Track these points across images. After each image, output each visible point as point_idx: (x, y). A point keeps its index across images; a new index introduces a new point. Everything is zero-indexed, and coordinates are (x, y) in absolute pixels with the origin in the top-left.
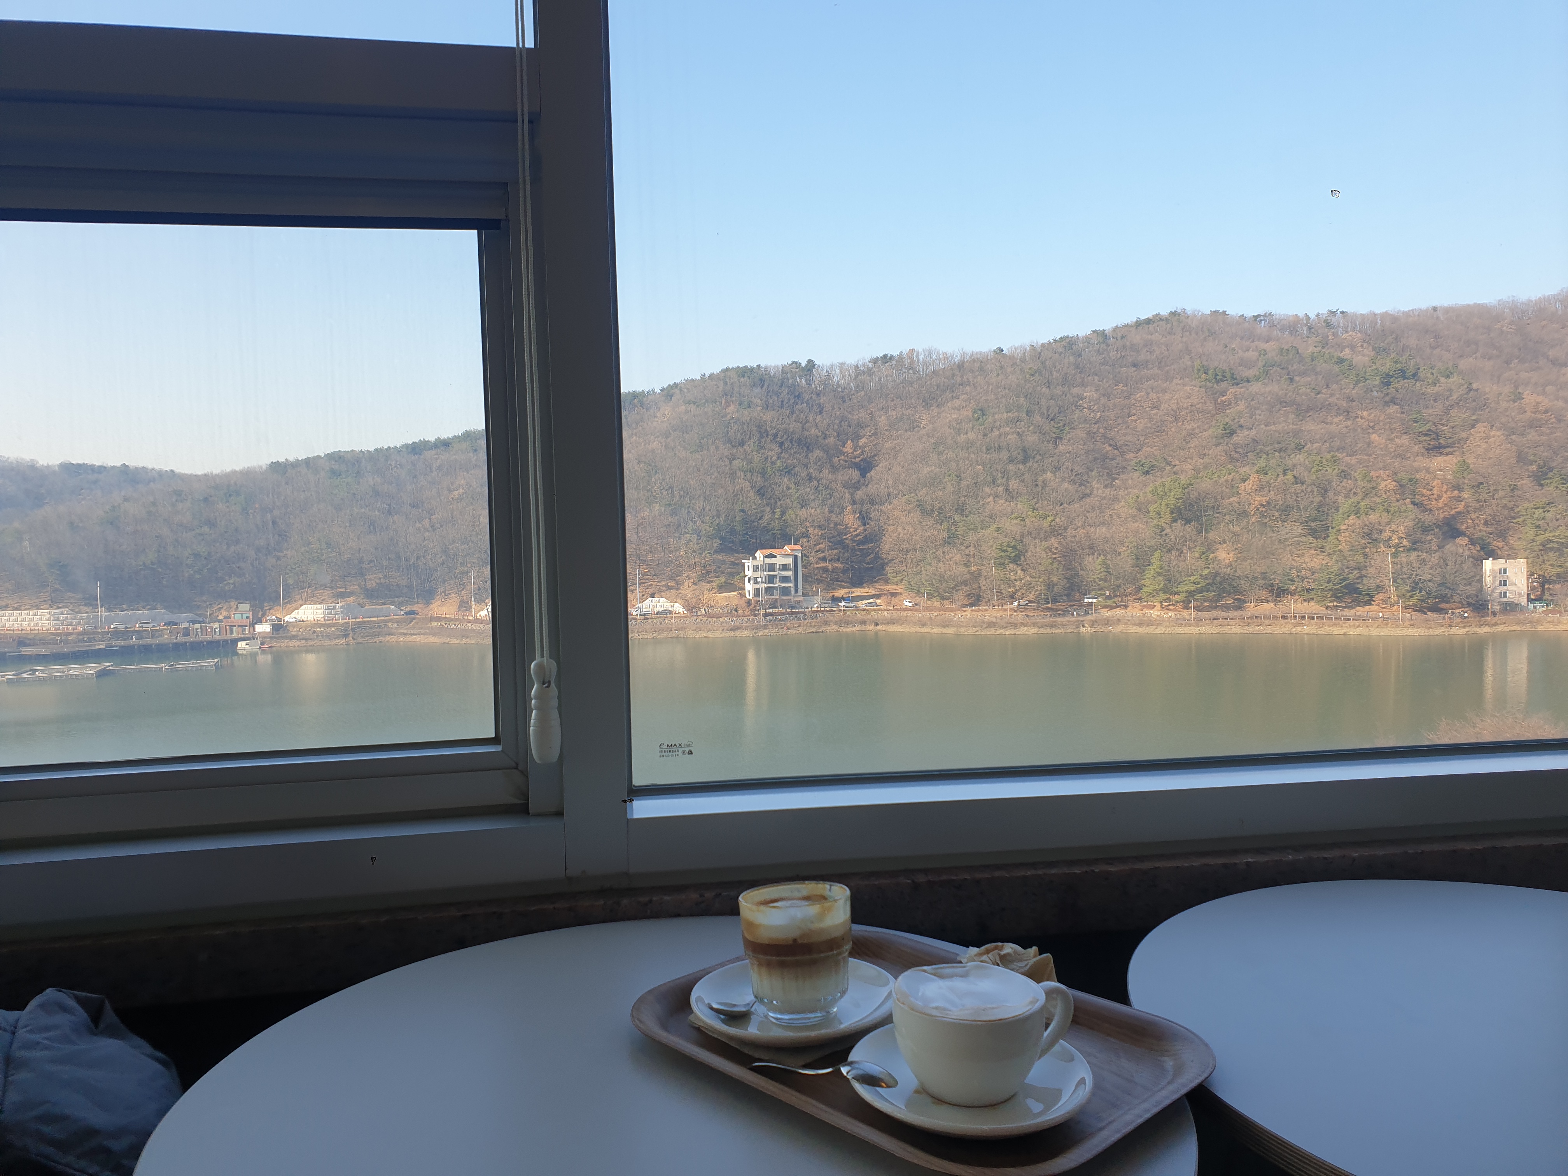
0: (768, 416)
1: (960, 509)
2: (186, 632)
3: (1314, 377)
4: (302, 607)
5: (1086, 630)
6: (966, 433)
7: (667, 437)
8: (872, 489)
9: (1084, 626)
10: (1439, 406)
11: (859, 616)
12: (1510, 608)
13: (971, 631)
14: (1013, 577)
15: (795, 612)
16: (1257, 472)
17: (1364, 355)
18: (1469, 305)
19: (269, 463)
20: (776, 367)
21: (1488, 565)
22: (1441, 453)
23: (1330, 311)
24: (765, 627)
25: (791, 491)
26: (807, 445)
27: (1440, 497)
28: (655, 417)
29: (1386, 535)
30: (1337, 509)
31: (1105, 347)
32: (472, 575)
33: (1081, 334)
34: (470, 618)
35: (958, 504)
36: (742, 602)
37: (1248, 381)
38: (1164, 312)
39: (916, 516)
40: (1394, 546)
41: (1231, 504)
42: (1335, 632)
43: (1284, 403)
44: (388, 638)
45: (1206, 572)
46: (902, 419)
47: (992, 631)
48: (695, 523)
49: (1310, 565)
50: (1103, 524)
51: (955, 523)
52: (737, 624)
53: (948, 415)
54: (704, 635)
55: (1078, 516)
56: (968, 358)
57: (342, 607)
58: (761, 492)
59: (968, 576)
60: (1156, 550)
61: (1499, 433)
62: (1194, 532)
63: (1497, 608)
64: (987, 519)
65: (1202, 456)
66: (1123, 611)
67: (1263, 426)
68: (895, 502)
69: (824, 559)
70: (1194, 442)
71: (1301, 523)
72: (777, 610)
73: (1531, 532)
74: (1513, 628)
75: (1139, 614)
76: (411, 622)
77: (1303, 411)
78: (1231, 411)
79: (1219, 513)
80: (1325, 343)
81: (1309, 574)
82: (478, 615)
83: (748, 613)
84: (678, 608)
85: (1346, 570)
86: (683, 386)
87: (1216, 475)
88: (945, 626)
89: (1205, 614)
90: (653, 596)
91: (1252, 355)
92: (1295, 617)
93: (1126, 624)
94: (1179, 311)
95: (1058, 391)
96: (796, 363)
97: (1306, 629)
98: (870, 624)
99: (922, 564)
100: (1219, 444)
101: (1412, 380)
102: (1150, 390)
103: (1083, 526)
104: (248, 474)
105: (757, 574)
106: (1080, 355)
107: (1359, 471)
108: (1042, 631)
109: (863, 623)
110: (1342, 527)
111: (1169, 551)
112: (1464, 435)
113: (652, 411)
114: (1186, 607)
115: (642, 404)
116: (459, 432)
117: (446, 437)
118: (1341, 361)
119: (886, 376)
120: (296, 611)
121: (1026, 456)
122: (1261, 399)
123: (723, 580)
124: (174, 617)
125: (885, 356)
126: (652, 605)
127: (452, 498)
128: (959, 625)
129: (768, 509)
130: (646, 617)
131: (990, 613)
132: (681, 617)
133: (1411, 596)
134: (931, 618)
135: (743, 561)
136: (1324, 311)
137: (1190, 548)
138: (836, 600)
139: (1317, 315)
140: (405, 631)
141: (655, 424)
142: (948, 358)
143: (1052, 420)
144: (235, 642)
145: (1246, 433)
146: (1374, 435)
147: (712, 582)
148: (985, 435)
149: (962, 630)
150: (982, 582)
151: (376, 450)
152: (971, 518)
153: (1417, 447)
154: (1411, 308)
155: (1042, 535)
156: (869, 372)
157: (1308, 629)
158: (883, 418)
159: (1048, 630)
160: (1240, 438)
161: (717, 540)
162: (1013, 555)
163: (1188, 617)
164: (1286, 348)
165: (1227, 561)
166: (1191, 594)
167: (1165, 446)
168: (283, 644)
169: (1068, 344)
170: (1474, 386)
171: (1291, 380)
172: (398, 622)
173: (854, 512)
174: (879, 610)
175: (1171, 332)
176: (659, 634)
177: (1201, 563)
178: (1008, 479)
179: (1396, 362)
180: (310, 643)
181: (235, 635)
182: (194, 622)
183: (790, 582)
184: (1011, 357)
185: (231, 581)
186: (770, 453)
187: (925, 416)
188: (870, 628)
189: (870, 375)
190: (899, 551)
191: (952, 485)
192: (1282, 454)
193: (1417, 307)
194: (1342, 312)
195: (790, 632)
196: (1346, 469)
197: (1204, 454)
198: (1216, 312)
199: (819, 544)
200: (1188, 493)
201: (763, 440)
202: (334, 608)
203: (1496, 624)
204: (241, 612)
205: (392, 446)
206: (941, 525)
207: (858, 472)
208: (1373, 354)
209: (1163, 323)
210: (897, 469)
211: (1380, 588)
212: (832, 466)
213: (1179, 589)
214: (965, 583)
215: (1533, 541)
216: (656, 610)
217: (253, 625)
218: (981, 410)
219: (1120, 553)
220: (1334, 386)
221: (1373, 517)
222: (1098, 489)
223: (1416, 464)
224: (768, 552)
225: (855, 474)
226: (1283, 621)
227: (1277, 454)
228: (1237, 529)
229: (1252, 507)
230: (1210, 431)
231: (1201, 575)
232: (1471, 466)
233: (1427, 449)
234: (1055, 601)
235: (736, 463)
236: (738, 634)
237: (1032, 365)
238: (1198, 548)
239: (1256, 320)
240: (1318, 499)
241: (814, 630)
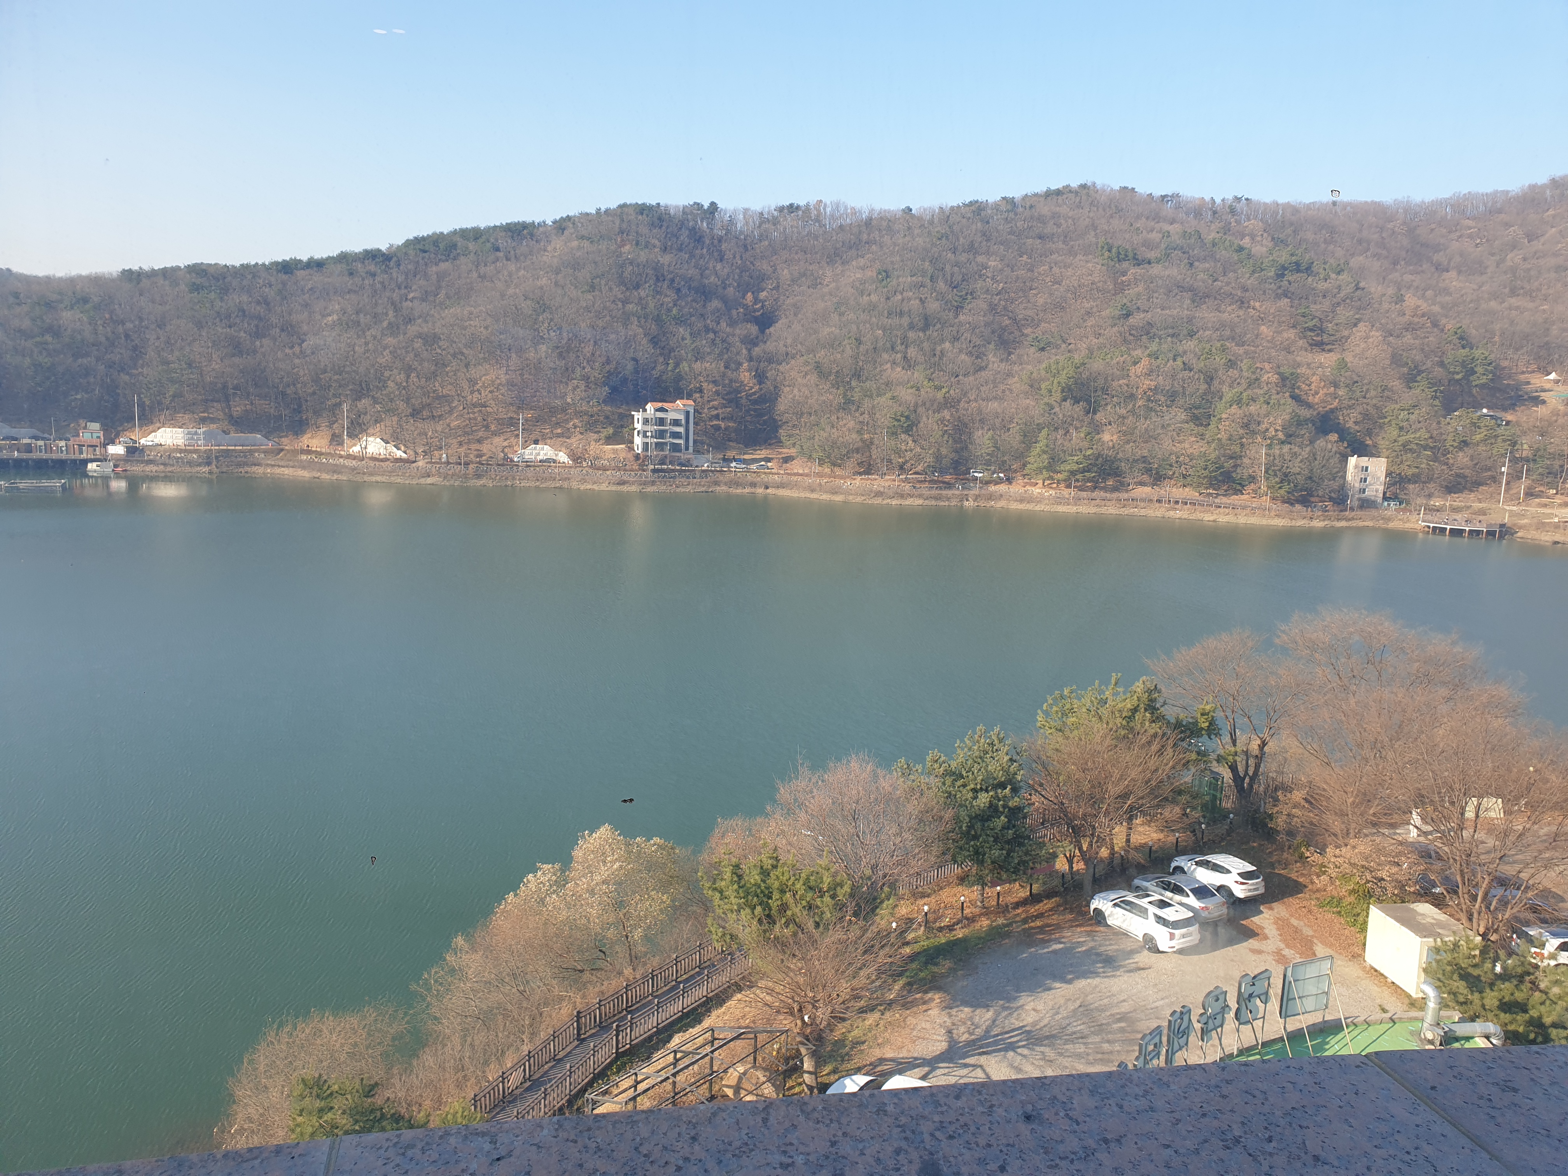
0: (666, 259)
1: (857, 375)
2: (28, 449)
3: (1213, 264)
4: (160, 430)
5: (969, 504)
6: (869, 295)
7: (557, 274)
8: (770, 346)
9: (967, 500)
10: (1326, 304)
11: (750, 478)
12: (1366, 504)
13: (859, 499)
14: (904, 448)
15: (686, 470)
16: (1149, 355)
17: (1262, 245)
18: (1366, 202)
19: (120, 270)
20: (677, 207)
21: (1353, 461)
22: (1323, 350)
23: (1236, 197)
24: (653, 483)
25: (686, 342)
26: (705, 293)
27: (1317, 393)
28: (545, 250)
29: (1263, 426)
30: (1221, 398)
31: (1013, 217)
32: (345, 407)
33: (991, 200)
34: (342, 453)
35: (856, 368)
36: (630, 455)
37: (1149, 263)
38: (1074, 184)
39: (813, 378)
40: (1269, 438)
41: (1120, 386)
42: (1206, 519)
43: (1181, 288)
44: (255, 469)
45: (1089, 452)
46: (805, 275)
47: (878, 501)
48: (584, 368)
49: (1190, 451)
50: (995, 398)
51: (852, 389)
52: (624, 478)
53: (852, 274)
54: (589, 487)
55: (972, 389)
56: (876, 215)
57: (204, 433)
58: (654, 341)
59: (860, 444)
60: (1044, 428)
61: (1378, 334)
62: (1082, 413)
63: (1356, 503)
64: (883, 387)
65: (1098, 335)
66: (1006, 487)
67: (1159, 310)
68: (793, 362)
69: (717, 417)
70: (1091, 322)
71: (1185, 410)
72: (666, 467)
73: (1395, 433)
74: (1366, 524)
75: (1022, 490)
76: (279, 454)
77: (1199, 297)
78: (1131, 292)
79: (1108, 394)
80: (1226, 229)
81: (1187, 460)
82: (351, 451)
83: (636, 467)
84: (563, 457)
85: (1222, 459)
86: (577, 220)
87: (1109, 356)
88: (834, 492)
89: (1084, 494)
90: (536, 442)
91: (1155, 236)
92: (1170, 501)
93: (1008, 500)
94: (1089, 184)
95: (963, 257)
96: (698, 204)
97: (1178, 514)
98: (760, 487)
99: (816, 428)
100: (1115, 325)
101: (1305, 274)
102: (1053, 265)
103: (976, 400)
104: (96, 281)
105: (649, 428)
106: (988, 222)
107: (1245, 361)
108: (927, 502)
109: (753, 485)
110: (1224, 416)
111: (1056, 429)
112: (1346, 333)
113: (542, 244)
114: (1069, 486)
115: (532, 235)
116: (335, 253)
117: (320, 257)
118: (1241, 249)
119: (792, 226)
120: (153, 434)
121: (927, 322)
122: (1160, 282)
123: (611, 430)
124: (13, 432)
125: (791, 205)
126: (534, 452)
127: (326, 324)
128: (848, 493)
129: (661, 359)
130: (528, 464)
131: (878, 483)
132: (564, 466)
133: (1280, 488)
134: (820, 484)
135: (633, 413)
136: (1230, 197)
137: (1076, 429)
138: (727, 461)
139: (1223, 200)
140: (273, 463)
141: (545, 258)
142: (855, 214)
143: (955, 287)
144: (85, 462)
145: (1142, 316)
146: (1263, 327)
147: (599, 432)
148: (888, 298)
149: (851, 498)
150: (875, 453)
151: (242, 265)
152: (868, 384)
153: (1301, 342)
154: (1312, 201)
155: (935, 406)
156: (775, 221)
157: (1180, 514)
158: (786, 271)
159: (933, 503)
160: (1137, 319)
161: (607, 388)
162: (905, 425)
163: (1067, 496)
164: (1189, 231)
165: (1111, 444)
166: (1073, 473)
167: (1063, 323)
168: (136, 469)
169: (977, 209)
170: (1362, 285)
171: (1191, 265)
172: (265, 452)
173: (749, 370)
174: (770, 473)
175: (1079, 206)
176: (542, 483)
177: (1086, 444)
178: (906, 347)
179: (1292, 255)
180: (169, 469)
181: (84, 456)
182: (37, 438)
183: (680, 438)
184: (920, 218)
185: (79, 397)
186: (666, 300)
187: (829, 273)
188: (760, 491)
189: (774, 224)
190: (793, 413)
191: (851, 348)
192: (1175, 340)
193: (1317, 200)
194: (1247, 199)
195: (678, 490)
196: (1233, 358)
197: (1100, 334)
198: (1126, 188)
199: (712, 401)
200: (1081, 374)
201: (659, 284)
202: (196, 433)
203: (1353, 519)
204: (92, 431)
205: (260, 263)
206: (838, 389)
207: (757, 328)
208: (1270, 244)
209: (1072, 196)
210: (796, 327)
211: (1253, 479)
212: (730, 318)
213: (1062, 468)
214: (857, 451)
215: (1395, 441)
216: (539, 458)
217: (105, 445)
218: (885, 271)
219: (1009, 430)
220: (1231, 275)
221: (1253, 408)
222: (993, 362)
223: (1298, 359)
224: (660, 405)
225: (754, 329)
226: (1157, 505)
227: (1169, 339)
228: (1123, 411)
229: (1140, 391)
230: (1108, 311)
231: (1084, 456)
232: (1349, 365)
233: (1311, 345)
234: (942, 472)
235: (630, 307)
236: (625, 488)
237: (939, 229)
238: (1084, 428)
239: (1163, 200)
240: (1204, 387)
241: (703, 489)
